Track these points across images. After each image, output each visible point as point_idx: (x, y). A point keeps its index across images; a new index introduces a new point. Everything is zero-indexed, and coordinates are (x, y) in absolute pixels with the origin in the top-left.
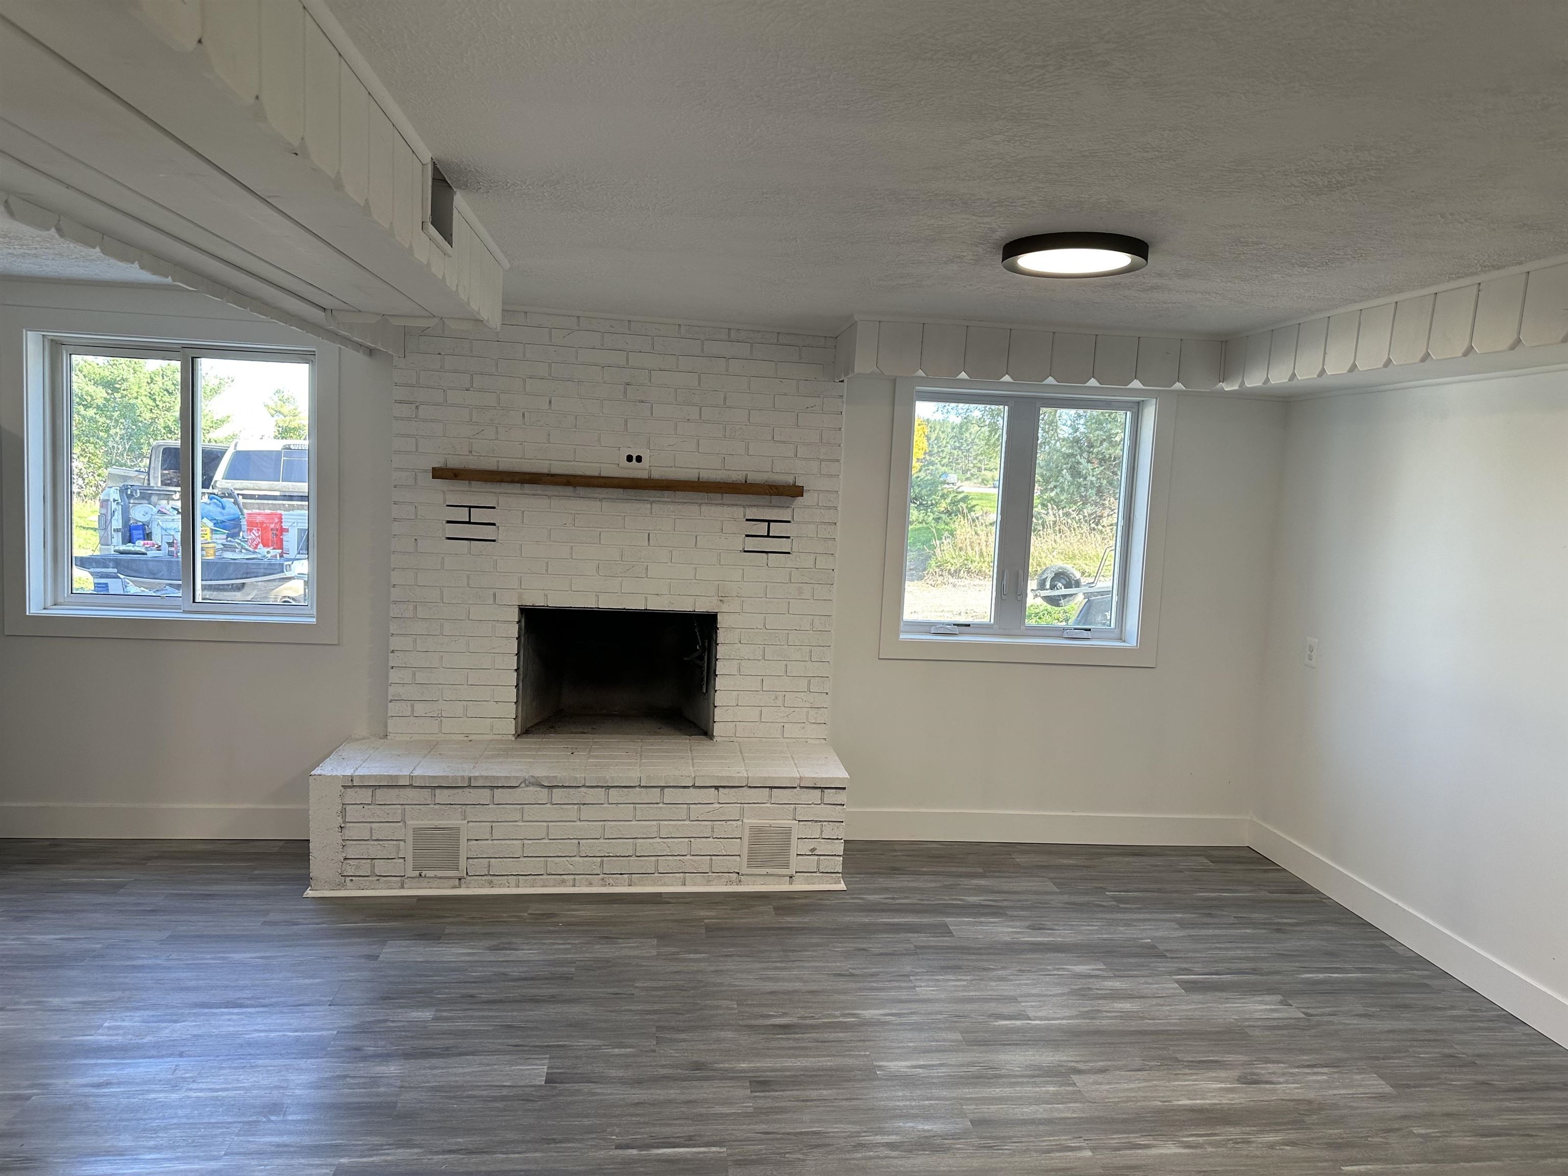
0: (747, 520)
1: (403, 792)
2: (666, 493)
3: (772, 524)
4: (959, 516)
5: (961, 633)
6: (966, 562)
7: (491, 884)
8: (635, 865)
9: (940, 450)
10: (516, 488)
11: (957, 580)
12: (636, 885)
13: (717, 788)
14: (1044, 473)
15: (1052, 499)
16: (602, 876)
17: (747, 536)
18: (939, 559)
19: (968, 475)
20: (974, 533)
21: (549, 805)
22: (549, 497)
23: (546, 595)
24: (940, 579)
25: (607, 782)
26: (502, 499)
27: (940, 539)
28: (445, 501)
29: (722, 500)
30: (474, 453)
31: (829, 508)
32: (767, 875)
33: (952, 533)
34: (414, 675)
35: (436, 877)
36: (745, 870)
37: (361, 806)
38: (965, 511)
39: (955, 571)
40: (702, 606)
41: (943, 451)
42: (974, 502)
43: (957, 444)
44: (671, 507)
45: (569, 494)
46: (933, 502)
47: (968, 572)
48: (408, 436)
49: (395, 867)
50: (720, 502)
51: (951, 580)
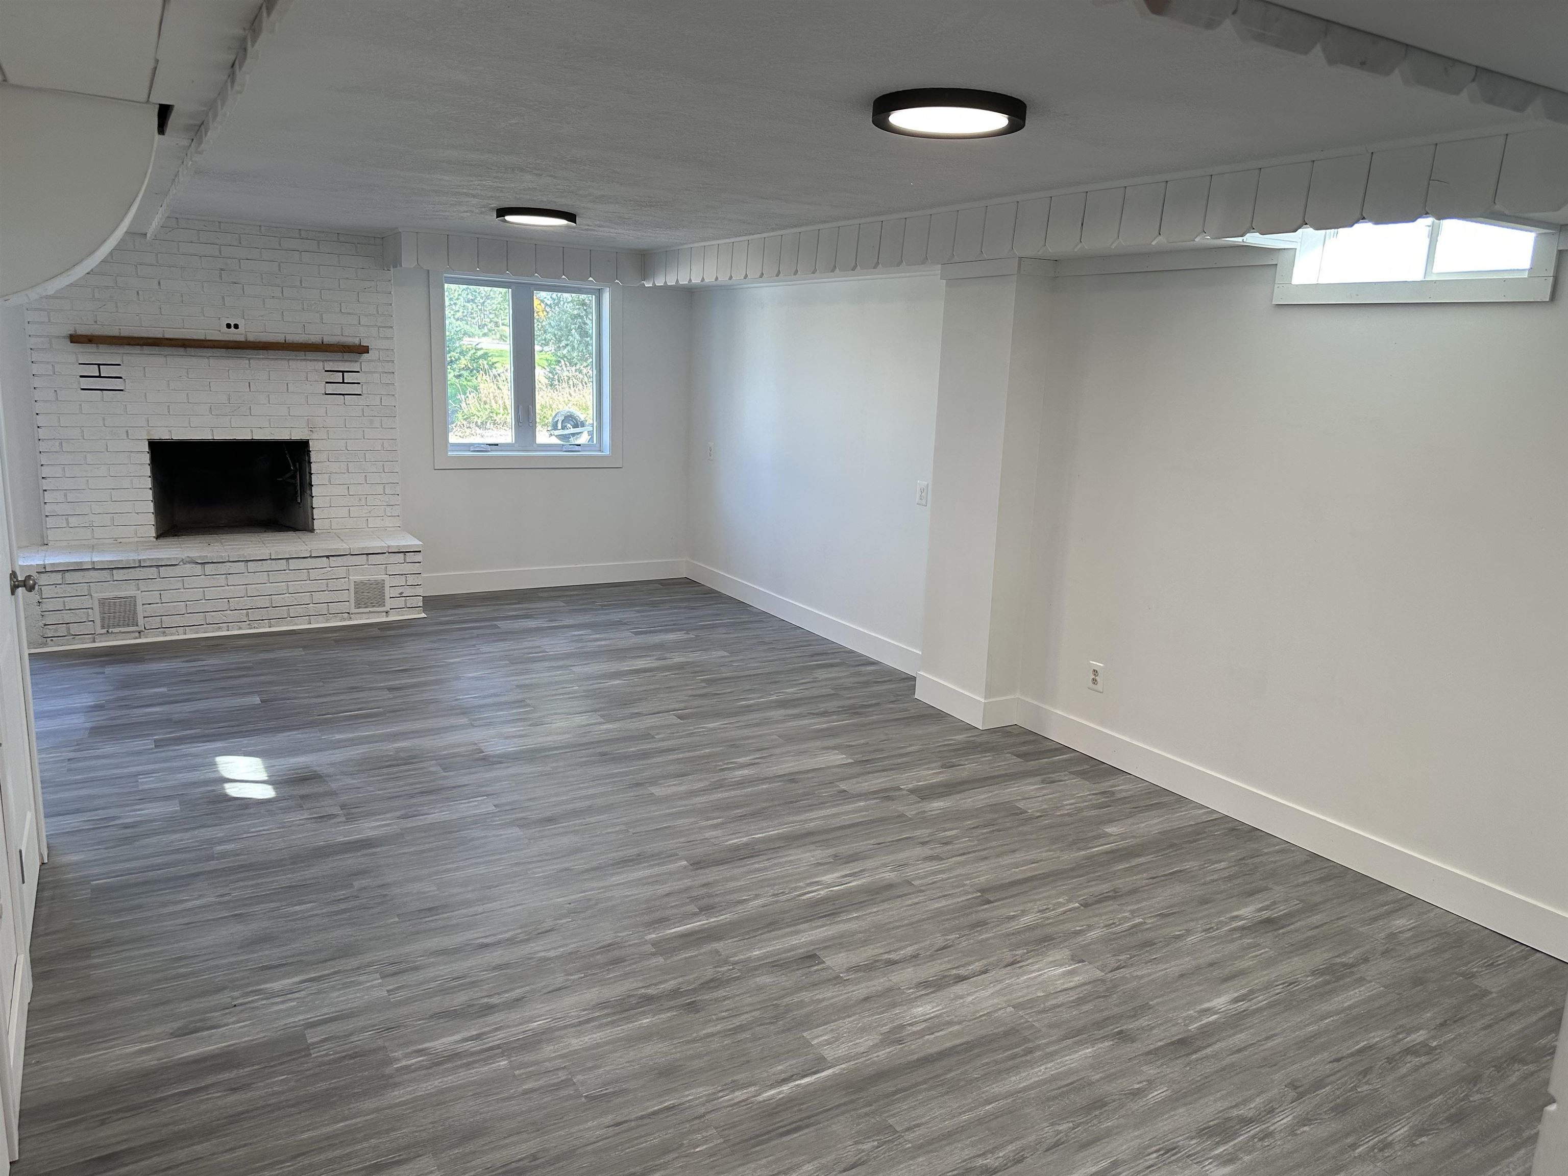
0: (326, 371)
1: (87, 573)
2: (261, 351)
3: (345, 374)
4: (481, 372)
5: (492, 451)
6: (491, 414)
7: (164, 634)
8: (273, 613)
9: (452, 303)
10: (137, 350)
11: (484, 432)
12: (274, 626)
13: (328, 557)
14: (556, 332)
15: (564, 356)
16: (248, 622)
17: (327, 383)
18: (465, 411)
19: (486, 330)
20: (496, 388)
21: (202, 577)
22: (166, 356)
23: (170, 431)
24: (468, 431)
25: (246, 557)
26: (126, 358)
27: (465, 394)
28: (77, 360)
29: (305, 356)
30: (98, 323)
31: (388, 361)
32: (370, 612)
33: (476, 389)
34: (66, 495)
35: (120, 632)
36: (354, 610)
37: (54, 586)
38: (486, 367)
39: (482, 423)
40: (297, 435)
41: (455, 304)
42: (494, 360)
43: (470, 297)
44: (266, 362)
45: (182, 353)
46: (453, 359)
47: (494, 424)
48: (42, 310)
49: (88, 628)
50: (304, 358)
51: (479, 431)
